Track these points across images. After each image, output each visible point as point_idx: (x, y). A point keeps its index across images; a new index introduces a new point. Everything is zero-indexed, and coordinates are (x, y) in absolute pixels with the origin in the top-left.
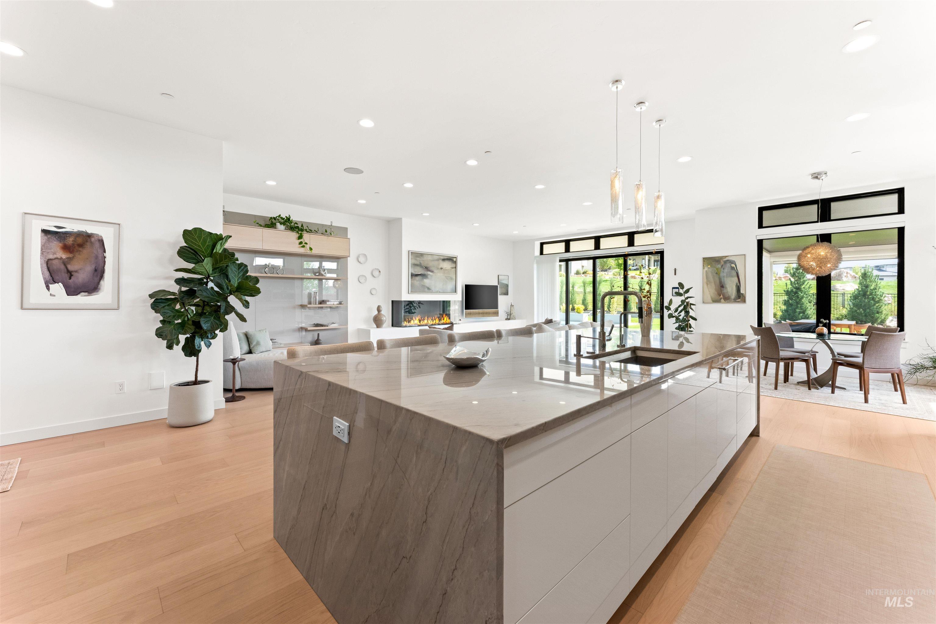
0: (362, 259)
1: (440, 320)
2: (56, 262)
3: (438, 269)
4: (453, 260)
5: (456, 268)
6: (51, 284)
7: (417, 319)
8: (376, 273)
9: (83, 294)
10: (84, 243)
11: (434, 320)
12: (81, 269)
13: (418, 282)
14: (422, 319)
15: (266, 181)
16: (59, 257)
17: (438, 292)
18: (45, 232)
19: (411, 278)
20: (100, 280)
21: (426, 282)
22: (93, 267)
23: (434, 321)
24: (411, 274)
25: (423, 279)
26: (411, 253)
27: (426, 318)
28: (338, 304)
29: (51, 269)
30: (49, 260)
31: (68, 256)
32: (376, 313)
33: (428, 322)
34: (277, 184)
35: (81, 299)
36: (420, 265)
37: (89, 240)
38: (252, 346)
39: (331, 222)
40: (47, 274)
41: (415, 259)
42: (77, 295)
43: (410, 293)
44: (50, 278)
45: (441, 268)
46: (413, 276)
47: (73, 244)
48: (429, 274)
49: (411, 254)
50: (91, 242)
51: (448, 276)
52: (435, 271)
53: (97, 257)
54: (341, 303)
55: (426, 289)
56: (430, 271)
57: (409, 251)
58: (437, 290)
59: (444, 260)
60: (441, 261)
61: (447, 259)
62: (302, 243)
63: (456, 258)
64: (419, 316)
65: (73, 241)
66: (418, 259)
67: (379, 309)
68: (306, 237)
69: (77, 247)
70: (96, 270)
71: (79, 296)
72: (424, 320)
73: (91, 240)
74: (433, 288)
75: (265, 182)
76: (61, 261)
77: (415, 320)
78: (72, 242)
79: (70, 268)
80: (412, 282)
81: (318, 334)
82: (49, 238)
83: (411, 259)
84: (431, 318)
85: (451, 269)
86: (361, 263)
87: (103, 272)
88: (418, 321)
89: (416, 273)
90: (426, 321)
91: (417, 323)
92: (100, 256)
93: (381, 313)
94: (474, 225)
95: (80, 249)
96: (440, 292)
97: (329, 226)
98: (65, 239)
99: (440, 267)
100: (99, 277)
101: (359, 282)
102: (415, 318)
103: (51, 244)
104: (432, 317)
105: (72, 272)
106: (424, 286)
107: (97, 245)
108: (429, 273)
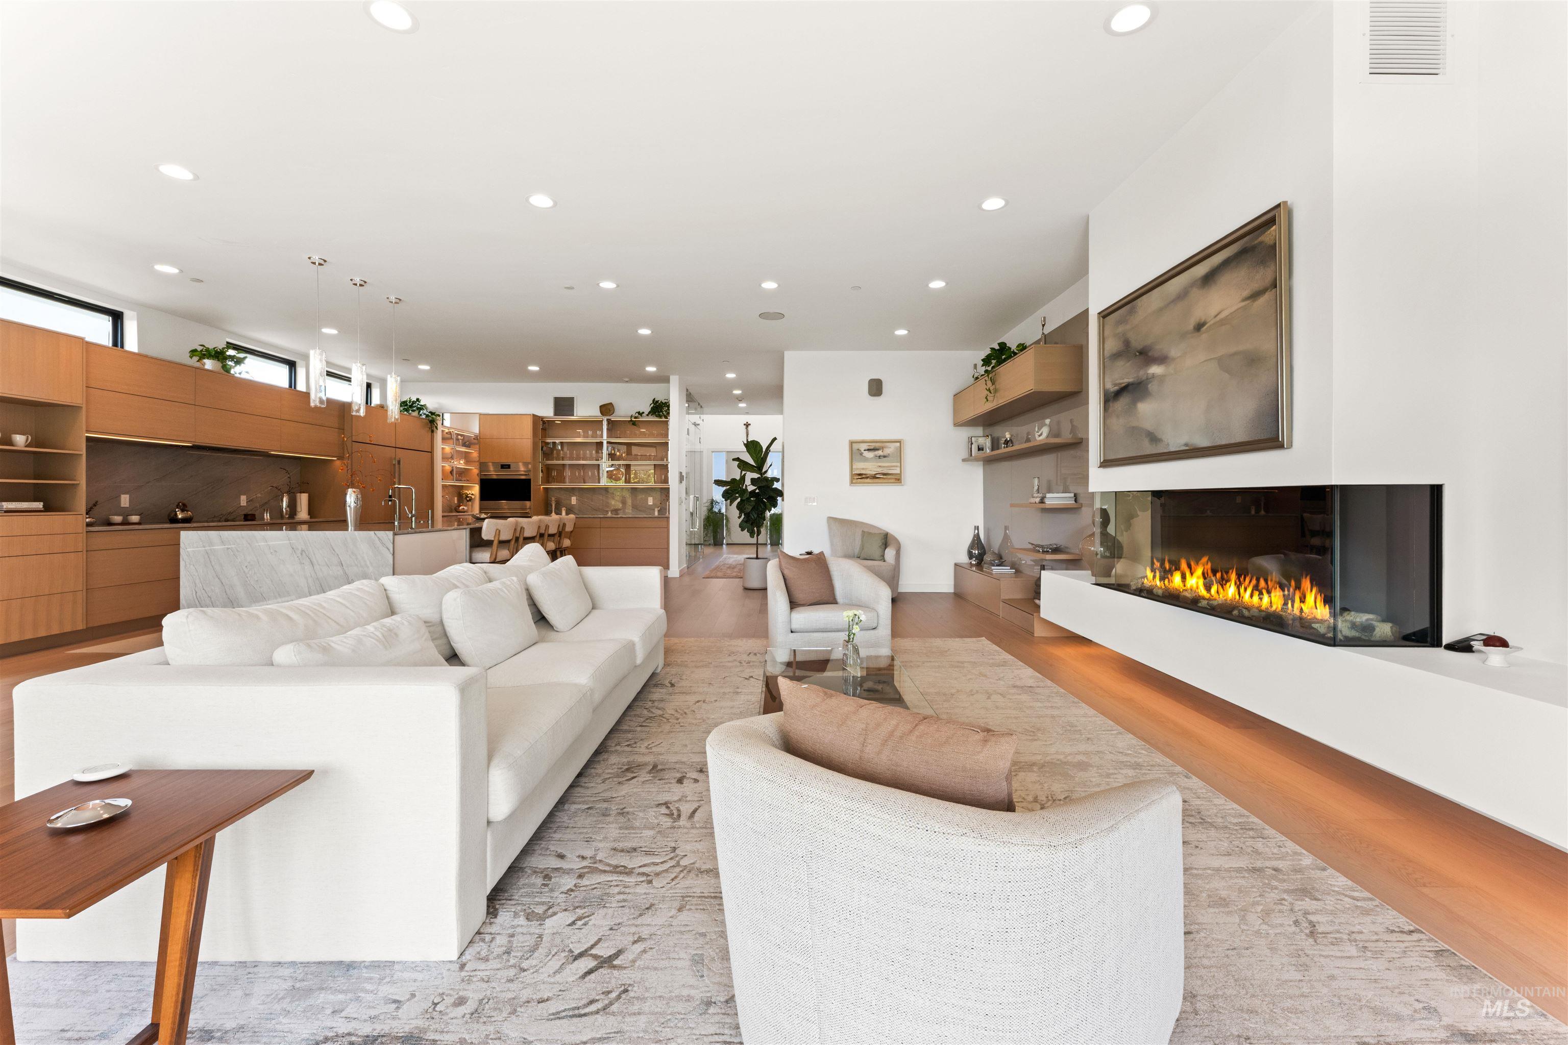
4: (1261, 243)
5: (1275, 284)
7: (1199, 571)
11: (1264, 592)
17: (1187, 450)
19: (1105, 409)
21: (1150, 413)
23: (1266, 598)
25: (1134, 402)
27: (1233, 576)
33: (1239, 594)
36: (1127, 350)
43: (1103, 464)
45: (1200, 326)
48: (1153, 376)
52: (1173, 351)
55: (1147, 443)
56: (1154, 361)
59: (1210, 277)
60: (1196, 292)
63: (1280, 214)
64: (1205, 559)
66: (1121, 329)
72: (1223, 582)
74: (1168, 434)
84: (1254, 582)
85: (1244, 308)
88: (1202, 578)
89: (1118, 386)
90: (1231, 591)
91: (1194, 589)
96: (1194, 448)
99: (1193, 323)
102: (1189, 566)
104: (1258, 580)
106: (1137, 431)
108: (1152, 370)
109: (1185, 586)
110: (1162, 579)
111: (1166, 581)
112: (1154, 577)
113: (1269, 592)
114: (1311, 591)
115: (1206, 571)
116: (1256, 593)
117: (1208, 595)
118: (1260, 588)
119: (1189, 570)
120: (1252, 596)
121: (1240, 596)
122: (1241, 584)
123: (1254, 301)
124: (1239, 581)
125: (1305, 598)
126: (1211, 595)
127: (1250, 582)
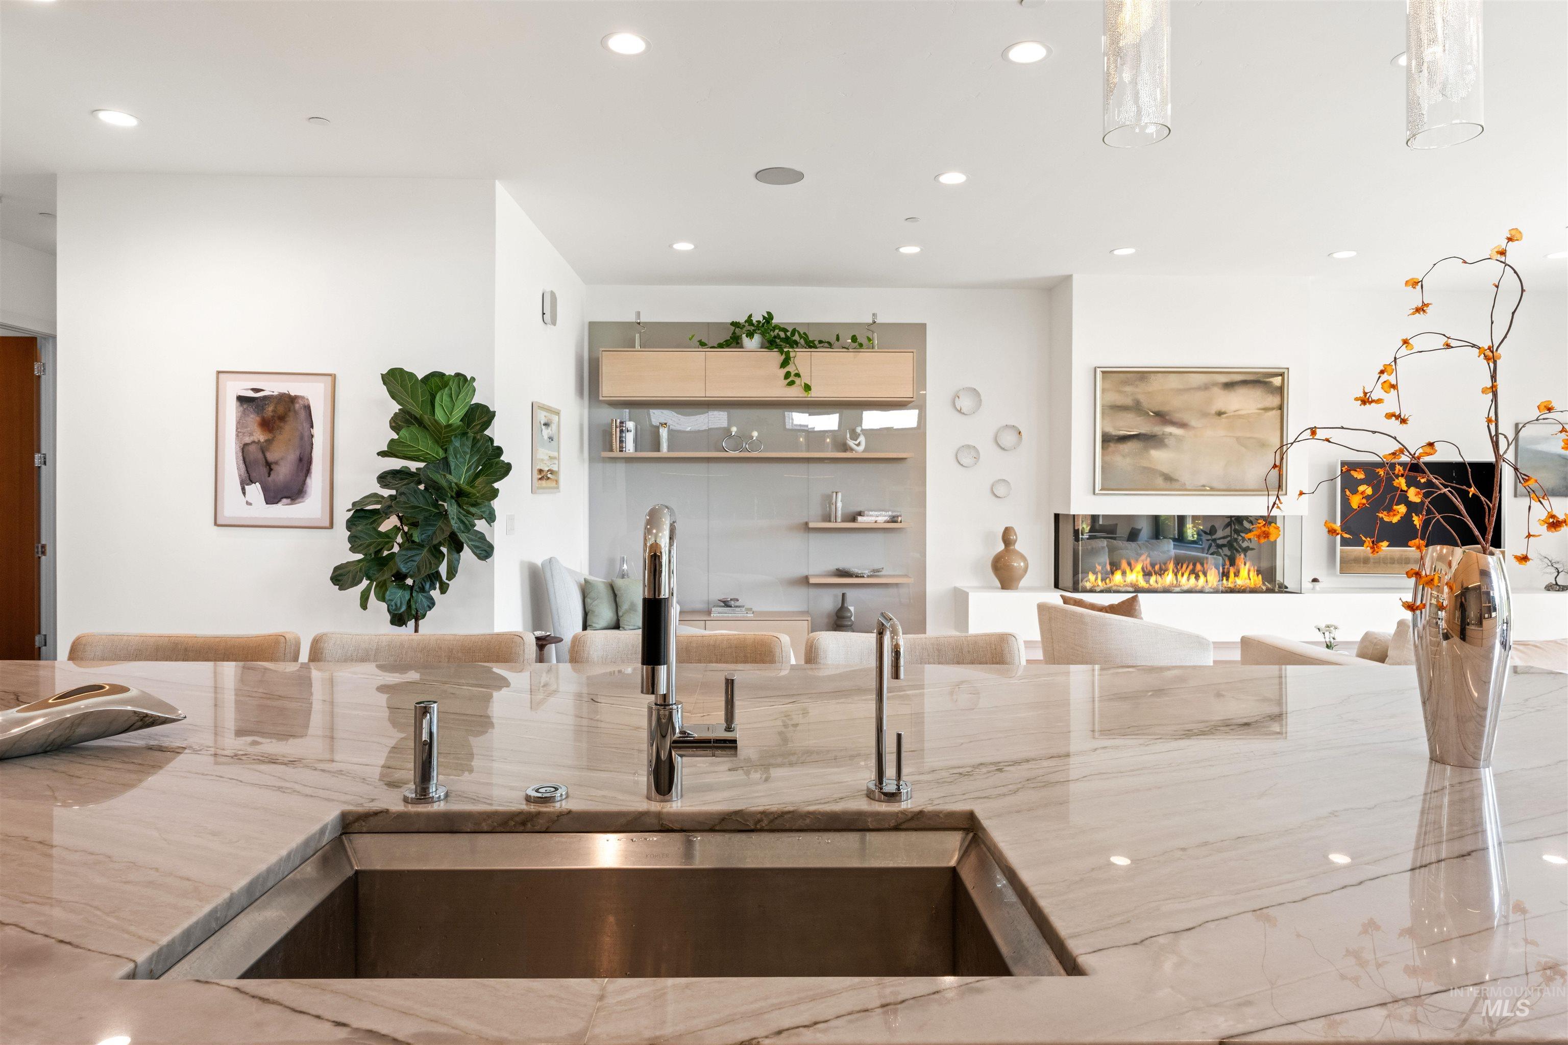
0: (965, 403)
1: (1225, 575)
2: (252, 448)
3: (1205, 415)
4: (1271, 382)
5: (1281, 408)
6: (247, 485)
7: (1139, 567)
8: (1008, 439)
9: (284, 500)
10: (286, 414)
11: (1201, 574)
12: (282, 459)
13: (1128, 460)
14: (1157, 567)
15: (673, 244)
16: (256, 441)
17: (1206, 490)
18: (241, 399)
19: (1103, 448)
20: (306, 476)
21: (1159, 457)
22: (298, 453)
24: (1103, 436)
25: (1146, 449)
26: (1103, 372)
27: (1171, 567)
28: (888, 522)
29: (247, 460)
30: (246, 445)
31: (266, 438)
32: (1001, 547)
34: (696, 247)
35: (283, 511)
36: (1137, 408)
37: (292, 408)
38: (620, 614)
39: (874, 315)
40: (242, 466)
41: (1120, 392)
42: (277, 503)
43: (1097, 491)
44: (246, 475)
45: (1220, 414)
46: (1109, 441)
47: (273, 417)
48: (1171, 434)
49: (1103, 378)
50: (295, 411)
51: (1248, 435)
52: (1193, 423)
53: (302, 438)
54: (896, 519)
55: (1160, 481)
56: (1173, 423)
57: (1095, 369)
58: (1203, 482)
59: (1229, 386)
60: (1217, 391)
61: (1244, 383)
62: (790, 376)
63: (1282, 375)
64: (1144, 556)
65: (273, 411)
66: (1128, 389)
67: (1008, 537)
68: (801, 358)
69: (278, 422)
70: (301, 460)
71: (279, 505)
73: (294, 408)
74: (1185, 477)
75: (671, 246)
76: (259, 446)
77: (1128, 571)
78: (271, 414)
79: (271, 457)
80: (1108, 458)
81: (843, 595)
82: (244, 410)
83: (1104, 391)
84: (1191, 567)
85: (1259, 414)
86: (966, 414)
87: (310, 462)
88: (1141, 574)
89: (1122, 433)
91: (1134, 580)
92: (306, 434)
93: (1012, 547)
94: (1335, 255)
95: (282, 424)
96: (1212, 489)
97: (869, 325)
98: (263, 409)
99: (1215, 408)
100: (305, 471)
101: (959, 463)
102: (1129, 564)
103: (247, 419)
104: (1194, 565)
105: (271, 463)
106: (1150, 472)
107: (303, 414)
108: (1170, 429)
109: (1125, 582)
110: (1103, 580)
111: (1108, 581)
112: (1096, 579)
113: (1205, 574)
114: (1245, 564)
115: (1145, 565)
116: (1193, 577)
117: (1148, 585)
118: (1196, 571)
119: (1129, 568)
120: (1188, 579)
121: (1177, 582)
122: (1178, 571)
123: (1265, 412)
124: (1177, 568)
125: (1239, 572)
126: (1150, 584)
127: (1187, 568)
